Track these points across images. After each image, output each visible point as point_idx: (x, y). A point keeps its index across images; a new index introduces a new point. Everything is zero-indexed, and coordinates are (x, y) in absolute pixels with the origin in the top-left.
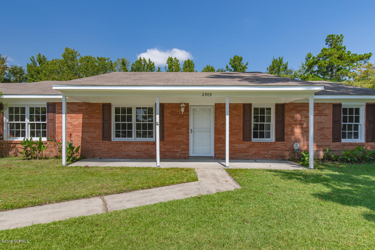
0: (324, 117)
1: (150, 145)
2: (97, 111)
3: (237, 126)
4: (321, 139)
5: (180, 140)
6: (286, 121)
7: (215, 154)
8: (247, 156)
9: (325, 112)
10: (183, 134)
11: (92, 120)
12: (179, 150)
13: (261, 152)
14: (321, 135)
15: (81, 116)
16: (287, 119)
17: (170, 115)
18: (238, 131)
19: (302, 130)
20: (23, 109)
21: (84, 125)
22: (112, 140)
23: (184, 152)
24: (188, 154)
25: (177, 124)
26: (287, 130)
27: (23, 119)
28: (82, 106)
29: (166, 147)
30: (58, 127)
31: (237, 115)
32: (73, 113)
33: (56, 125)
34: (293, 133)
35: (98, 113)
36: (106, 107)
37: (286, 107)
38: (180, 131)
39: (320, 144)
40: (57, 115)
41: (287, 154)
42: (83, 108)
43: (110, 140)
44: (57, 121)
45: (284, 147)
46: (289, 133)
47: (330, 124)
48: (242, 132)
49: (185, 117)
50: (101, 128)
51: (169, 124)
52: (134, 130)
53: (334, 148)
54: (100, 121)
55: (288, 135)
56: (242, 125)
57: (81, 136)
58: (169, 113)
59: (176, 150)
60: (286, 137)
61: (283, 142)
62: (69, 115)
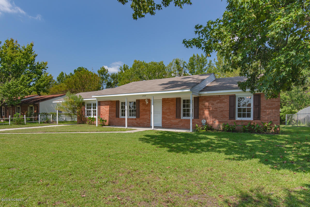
0: (224, 104)
1: (134, 120)
2: (114, 104)
3: (173, 110)
4: (221, 117)
5: (146, 117)
6: (200, 107)
7: (162, 125)
8: (178, 127)
9: (224, 101)
10: (148, 115)
11: (112, 108)
12: (146, 123)
13: (185, 125)
14: (222, 115)
15: (109, 106)
16: (201, 106)
17: (142, 105)
18: (173, 113)
19: (209, 112)
20: (91, 104)
21: (110, 111)
22: (120, 117)
23: (148, 124)
24: (150, 125)
25: (145, 109)
26: (201, 112)
27: (91, 109)
28: (109, 102)
29: (141, 121)
30: (101, 112)
31: (173, 104)
32: (106, 106)
34: (203, 113)
35: (114, 105)
36: (118, 102)
37: (200, 98)
39: (221, 121)
40: (101, 107)
42: (109, 103)
43: (119, 117)
44: (101, 109)
45: (198, 122)
46: (202, 114)
47: (227, 108)
48: (175, 114)
49: (148, 106)
50: (116, 112)
51: (142, 109)
53: (230, 123)
54: (115, 109)
55: (201, 115)
56: (175, 110)
57: (108, 116)
58: (142, 104)
59: (144, 123)
60: (200, 116)
61: (198, 119)
62: (104, 106)
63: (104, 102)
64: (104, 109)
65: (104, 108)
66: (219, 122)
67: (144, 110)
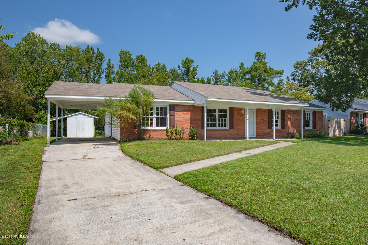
1: (226, 131)
2: (199, 111)
3: (266, 121)
5: (241, 128)
7: (256, 136)
8: (270, 136)
9: (299, 114)
10: (242, 125)
11: (196, 116)
12: (241, 134)
14: (298, 126)
15: (189, 113)
16: (286, 118)
17: (236, 114)
18: (266, 123)
19: (291, 123)
21: (191, 119)
23: (243, 135)
24: (245, 136)
26: (286, 123)
27: (152, 114)
28: (190, 107)
29: (235, 132)
30: (176, 120)
31: (266, 115)
32: (185, 112)
33: (175, 119)
34: (287, 123)
35: (199, 112)
37: (285, 111)
38: (241, 123)
40: (175, 113)
41: (285, 135)
42: (191, 108)
44: (175, 117)
45: (284, 132)
48: (268, 124)
49: (243, 115)
50: (201, 121)
51: (236, 119)
52: (217, 123)
54: (200, 117)
55: (286, 125)
56: (268, 120)
57: (189, 126)
58: (236, 113)
59: (239, 134)
61: (284, 129)
62: (183, 112)
63: (182, 107)
64: (181, 117)
65: (181, 114)
66: (297, 131)
67: (239, 119)
